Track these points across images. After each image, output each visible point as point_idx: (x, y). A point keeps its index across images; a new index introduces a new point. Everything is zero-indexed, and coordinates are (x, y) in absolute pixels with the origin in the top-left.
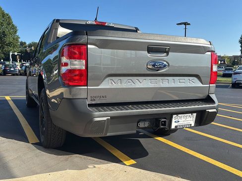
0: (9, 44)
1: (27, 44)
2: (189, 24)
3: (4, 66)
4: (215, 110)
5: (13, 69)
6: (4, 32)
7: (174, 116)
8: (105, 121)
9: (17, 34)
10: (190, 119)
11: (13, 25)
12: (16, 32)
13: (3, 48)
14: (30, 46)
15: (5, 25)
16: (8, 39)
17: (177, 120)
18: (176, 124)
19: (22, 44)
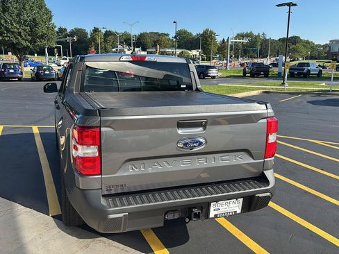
0: (42, 37)
1: (68, 31)
2: (295, 5)
3: (36, 68)
4: (268, 194)
5: (48, 72)
6: (34, 19)
7: (212, 204)
8: (121, 218)
9: (52, 22)
10: (234, 205)
11: (46, 10)
12: (50, 19)
13: (35, 42)
14: (72, 34)
15: (36, 10)
16: (41, 30)
17: (217, 208)
18: (216, 213)
19: (62, 30)
